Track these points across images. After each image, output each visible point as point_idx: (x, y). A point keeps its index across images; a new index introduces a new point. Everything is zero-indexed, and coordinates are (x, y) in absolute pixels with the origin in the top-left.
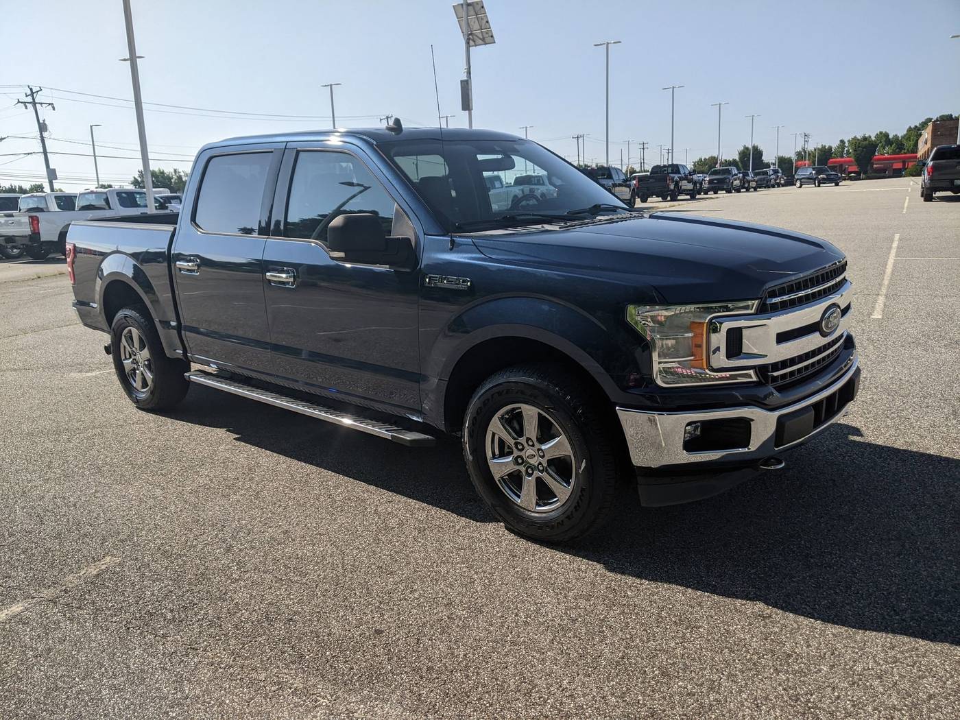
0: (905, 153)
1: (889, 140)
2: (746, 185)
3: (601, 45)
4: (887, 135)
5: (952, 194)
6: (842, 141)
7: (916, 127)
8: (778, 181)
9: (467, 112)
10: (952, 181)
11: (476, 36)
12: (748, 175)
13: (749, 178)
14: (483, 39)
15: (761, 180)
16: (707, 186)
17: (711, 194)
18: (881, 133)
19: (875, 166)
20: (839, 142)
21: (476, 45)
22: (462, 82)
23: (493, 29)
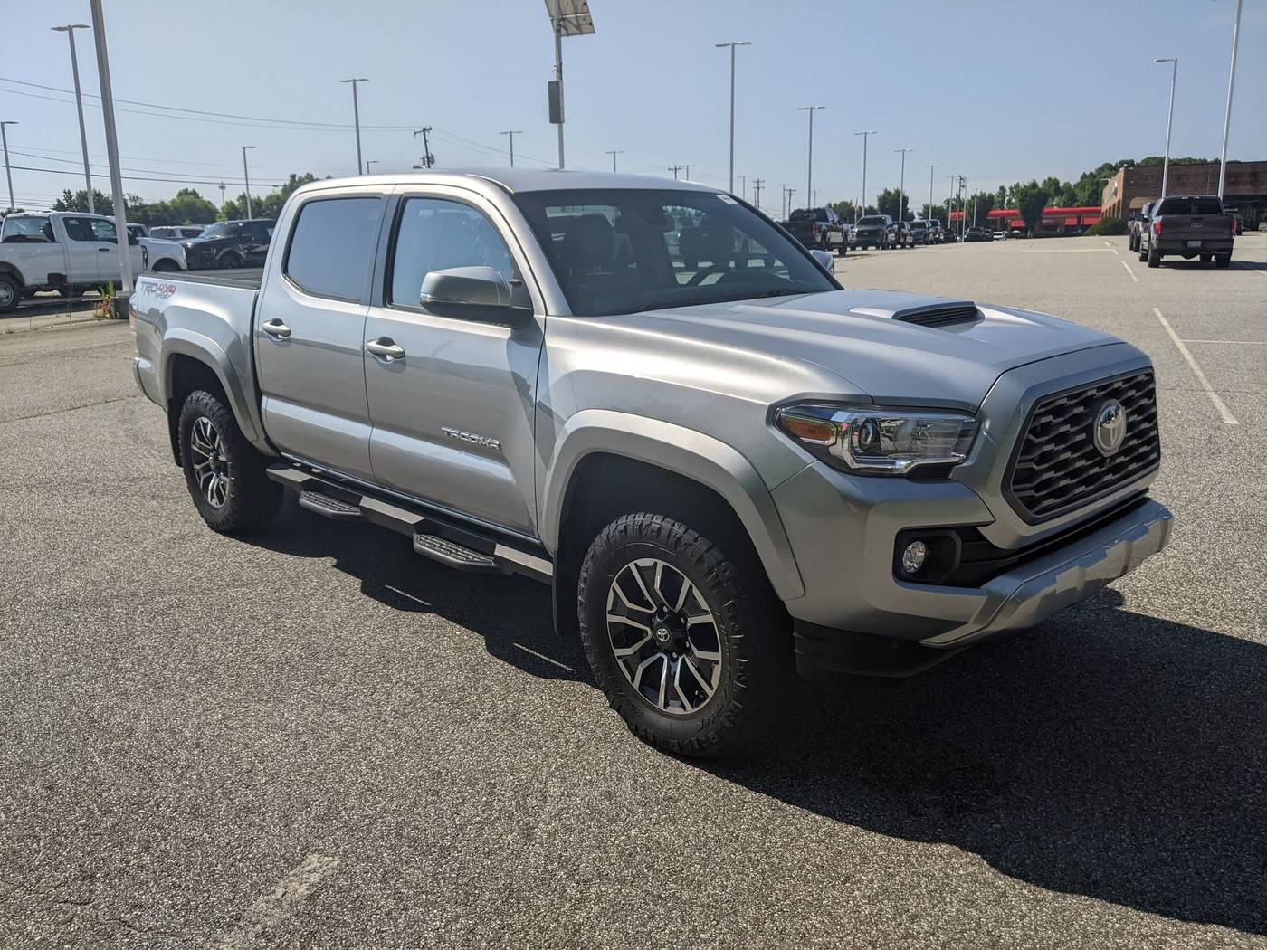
0: (1078, 206)
1: (1059, 188)
2: (902, 240)
3: (725, 45)
4: (1056, 182)
5: (1183, 259)
6: (1002, 189)
7: (1091, 173)
8: (937, 236)
9: (556, 125)
10: (1185, 242)
11: (570, 22)
12: (904, 227)
13: (905, 231)
14: (578, 27)
15: (917, 234)
16: (855, 239)
17: (859, 250)
18: (1050, 179)
19: (1044, 221)
20: (998, 189)
21: (568, 35)
22: (550, 83)
23: (592, 13)
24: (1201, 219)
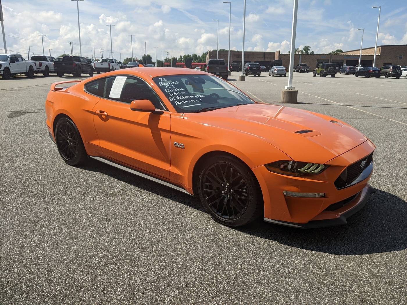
1: (197, 57)
18: (194, 54)
20: (180, 57)
24: (219, 66)
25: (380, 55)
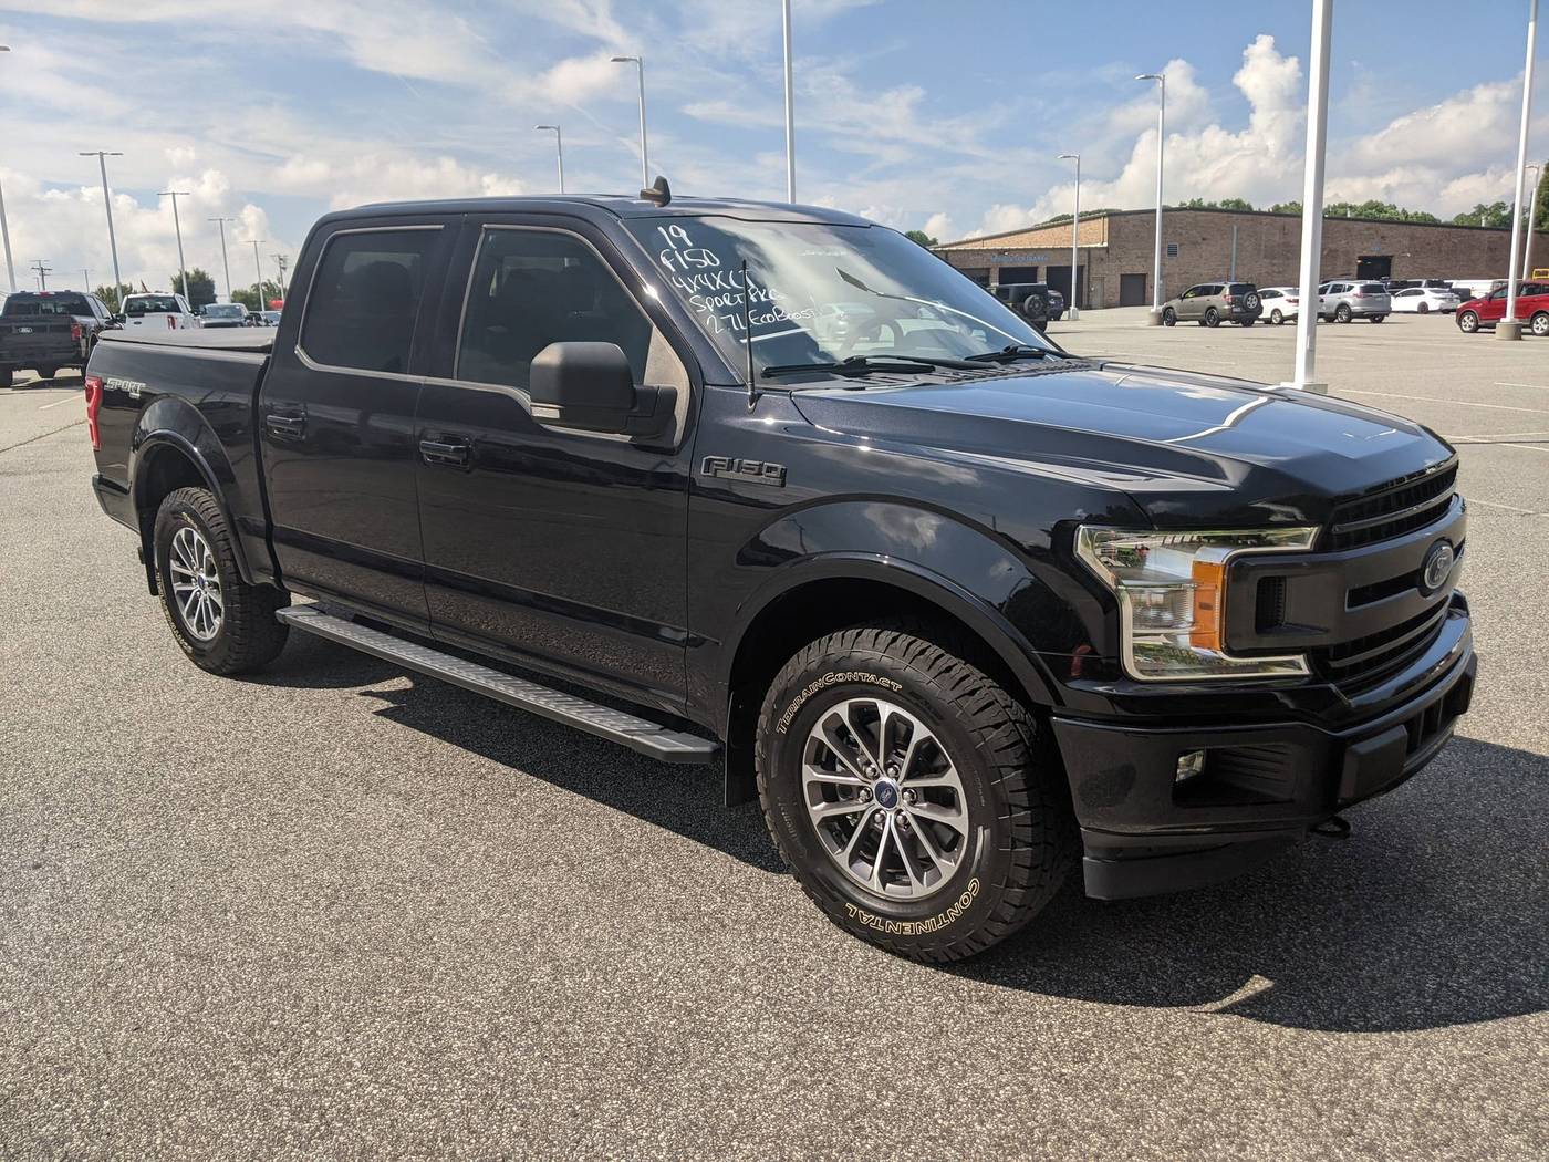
25: (1105, 244)
